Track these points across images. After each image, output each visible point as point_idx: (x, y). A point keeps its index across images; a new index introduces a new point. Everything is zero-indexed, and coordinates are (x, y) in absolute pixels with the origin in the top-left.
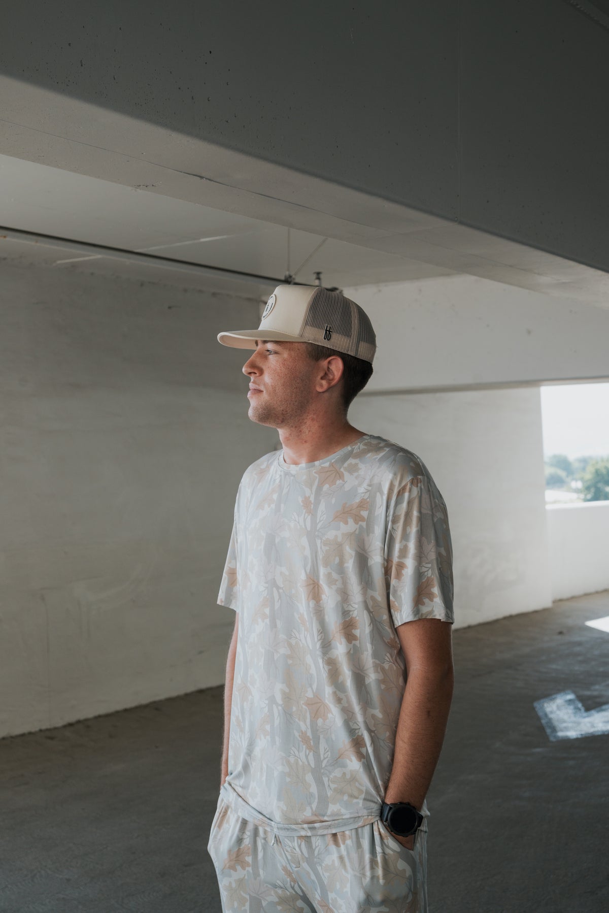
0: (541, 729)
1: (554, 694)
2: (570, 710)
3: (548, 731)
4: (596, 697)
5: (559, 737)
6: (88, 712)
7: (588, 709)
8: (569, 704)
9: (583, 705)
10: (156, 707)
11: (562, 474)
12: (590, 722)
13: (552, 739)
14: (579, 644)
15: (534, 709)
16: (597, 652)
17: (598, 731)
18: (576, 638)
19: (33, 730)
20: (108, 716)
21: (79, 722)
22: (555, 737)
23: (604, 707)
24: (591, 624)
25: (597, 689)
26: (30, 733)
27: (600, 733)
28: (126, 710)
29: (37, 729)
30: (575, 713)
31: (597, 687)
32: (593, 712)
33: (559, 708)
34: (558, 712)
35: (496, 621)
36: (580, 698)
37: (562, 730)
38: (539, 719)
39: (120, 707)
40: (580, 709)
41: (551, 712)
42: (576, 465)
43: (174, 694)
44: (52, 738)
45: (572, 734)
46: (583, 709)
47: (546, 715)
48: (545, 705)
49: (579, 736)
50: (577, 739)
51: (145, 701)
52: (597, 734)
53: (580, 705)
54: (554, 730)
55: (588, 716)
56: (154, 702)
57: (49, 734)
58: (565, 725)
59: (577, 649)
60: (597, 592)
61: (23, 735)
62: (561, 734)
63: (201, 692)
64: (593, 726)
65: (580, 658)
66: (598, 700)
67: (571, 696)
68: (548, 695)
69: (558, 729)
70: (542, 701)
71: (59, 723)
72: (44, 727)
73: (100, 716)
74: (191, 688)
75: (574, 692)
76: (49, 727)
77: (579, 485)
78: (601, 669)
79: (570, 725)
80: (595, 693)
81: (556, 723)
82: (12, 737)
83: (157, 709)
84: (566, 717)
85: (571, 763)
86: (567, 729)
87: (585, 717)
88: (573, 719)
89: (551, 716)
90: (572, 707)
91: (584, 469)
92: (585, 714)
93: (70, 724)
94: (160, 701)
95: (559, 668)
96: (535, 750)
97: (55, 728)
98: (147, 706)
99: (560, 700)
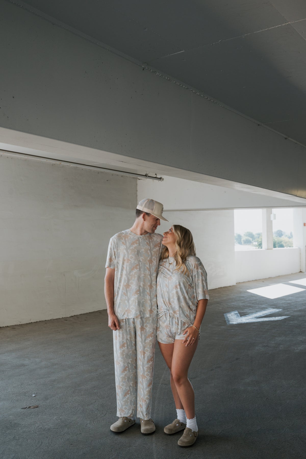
0: (225, 321)
1: (232, 311)
2: (236, 316)
3: (227, 322)
4: (245, 313)
5: (230, 323)
7: (241, 316)
8: (235, 315)
9: (240, 315)
11: (251, 239)
12: (241, 320)
13: (228, 324)
14: (243, 297)
15: (224, 315)
16: (248, 300)
18: (242, 295)
19: (60, 318)
20: (84, 314)
21: (75, 316)
22: (229, 323)
23: (246, 316)
24: (248, 291)
25: (245, 311)
27: (243, 323)
28: (90, 313)
29: (62, 317)
30: (237, 317)
31: (246, 310)
32: (243, 317)
33: (232, 315)
34: (231, 317)
36: (240, 313)
37: (231, 322)
38: (225, 318)
40: (239, 316)
42: (256, 236)
44: (66, 320)
45: (235, 323)
46: (240, 316)
47: (227, 317)
48: (228, 314)
49: (237, 323)
50: (236, 324)
51: (96, 310)
52: (242, 323)
53: (239, 315)
54: (229, 321)
56: (99, 311)
57: (65, 319)
58: (233, 320)
60: (253, 281)
61: (57, 319)
64: (242, 321)
65: (242, 301)
66: (245, 314)
67: (237, 312)
68: (229, 312)
69: (230, 321)
70: (227, 313)
72: (63, 317)
73: (81, 314)
75: (238, 311)
76: (65, 317)
77: (256, 243)
78: (249, 305)
79: (234, 320)
80: (245, 312)
81: (230, 320)
82: (53, 319)
83: (100, 313)
84: (233, 318)
85: (233, 330)
87: (240, 318)
88: (236, 319)
89: (229, 318)
90: (236, 315)
91: (259, 237)
92: (240, 317)
93: (72, 316)
94: (101, 310)
95: (235, 304)
96: (221, 327)
97: (67, 317)
98: (97, 312)
99: (233, 313)
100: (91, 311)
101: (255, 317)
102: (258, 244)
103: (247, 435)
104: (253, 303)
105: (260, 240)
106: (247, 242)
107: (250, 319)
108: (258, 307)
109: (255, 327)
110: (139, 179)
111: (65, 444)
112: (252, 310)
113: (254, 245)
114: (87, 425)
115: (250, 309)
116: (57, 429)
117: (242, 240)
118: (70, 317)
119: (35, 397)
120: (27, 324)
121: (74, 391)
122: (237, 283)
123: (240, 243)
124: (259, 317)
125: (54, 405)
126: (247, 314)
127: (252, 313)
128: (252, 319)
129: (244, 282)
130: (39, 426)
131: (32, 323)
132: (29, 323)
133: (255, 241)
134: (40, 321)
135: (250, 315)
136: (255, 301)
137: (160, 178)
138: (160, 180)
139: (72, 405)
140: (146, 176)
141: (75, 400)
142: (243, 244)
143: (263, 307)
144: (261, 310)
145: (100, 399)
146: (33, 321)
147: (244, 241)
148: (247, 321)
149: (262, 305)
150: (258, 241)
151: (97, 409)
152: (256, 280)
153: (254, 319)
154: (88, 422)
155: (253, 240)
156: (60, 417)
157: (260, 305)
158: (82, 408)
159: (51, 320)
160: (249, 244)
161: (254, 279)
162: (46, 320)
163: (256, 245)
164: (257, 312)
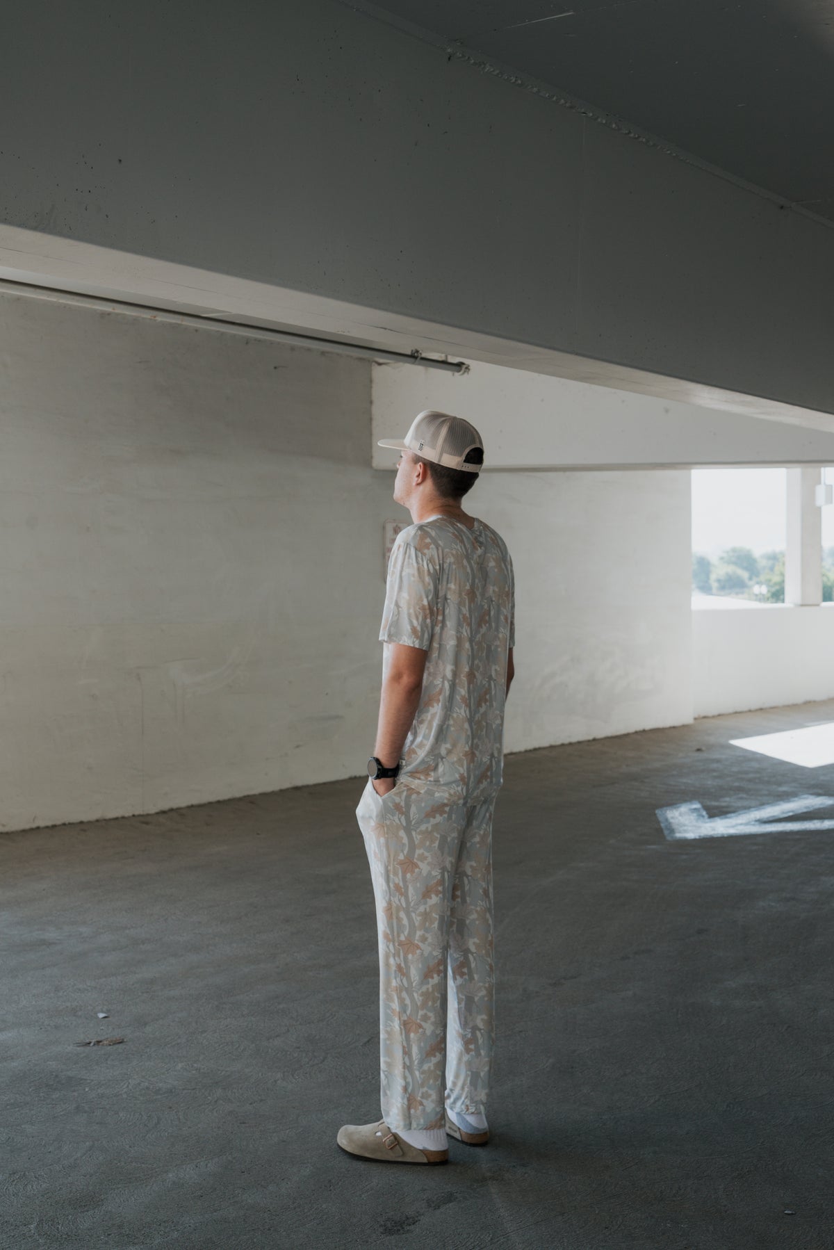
0: (659, 831)
1: (679, 803)
2: (694, 816)
3: (666, 832)
4: (723, 807)
5: (676, 837)
6: (181, 801)
7: (712, 816)
8: (693, 812)
9: (707, 813)
10: (250, 800)
12: (711, 827)
13: (668, 838)
14: (718, 761)
15: (655, 814)
16: (735, 770)
17: (717, 834)
18: (716, 756)
19: (126, 815)
20: (201, 806)
21: (171, 810)
22: (672, 838)
23: (729, 815)
24: (735, 743)
25: (725, 801)
26: (123, 818)
27: (719, 836)
28: (219, 802)
29: (131, 814)
30: (697, 820)
31: (727, 799)
32: (716, 819)
33: (681, 814)
34: (680, 818)
35: (627, 735)
36: (706, 808)
37: (680, 832)
38: (658, 822)
39: (213, 798)
40: (703, 816)
41: (672, 818)
42: (762, 562)
43: (269, 789)
44: (147, 823)
45: (691, 835)
46: (706, 816)
47: (667, 820)
48: (668, 812)
49: (697, 837)
50: (694, 840)
51: (238, 794)
52: (715, 836)
53: (704, 813)
54: (672, 831)
55: (711, 822)
56: (248, 796)
57: (144, 820)
58: (685, 828)
59: (715, 766)
61: (117, 819)
62: (678, 835)
63: (297, 789)
64: (714, 830)
65: (715, 774)
66: (725, 810)
67: (697, 805)
68: (672, 804)
69: (676, 831)
70: (665, 808)
71: (153, 810)
72: (137, 813)
73: (192, 806)
74: (286, 785)
75: (701, 803)
76: (142, 813)
78: (736, 785)
79: (690, 828)
80: (723, 804)
81: (675, 826)
82: (105, 820)
83: (252, 803)
84: (687, 822)
85: (684, 857)
86: (685, 831)
87: (707, 823)
88: (694, 823)
89: (671, 821)
90: (695, 814)
92: (708, 820)
93: (163, 812)
94: (254, 795)
95: (689, 781)
96: (649, 847)
97: (148, 815)
98: (240, 799)
99: (684, 808)
100: (221, 798)
101: (756, 821)
102: (769, 591)
103: (731, 1106)
104: (750, 780)
105: (776, 579)
106: (732, 585)
107: (741, 824)
108: (766, 792)
109: (755, 848)
110: (380, 364)
111: (225, 1122)
112: (746, 799)
113: (756, 595)
114: (276, 1081)
115: (741, 798)
116: (194, 1089)
117: (713, 577)
118: (157, 813)
119: (106, 1019)
120: (24, 831)
121: (217, 1006)
122: (696, 716)
123: (705, 588)
124: (771, 819)
125: (170, 1038)
126: (729, 810)
127: (747, 808)
128: (747, 824)
129: (719, 715)
130: (139, 1084)
131: (38, 828)
132: (32, 830)
133: (758, 583)
134: (64, 824)
135: (740, 814)
136: (758, 775)
137: (460, 365)
138: (459, 371)
139: (221, 1037)
140: (414, 357)
141: (227, 1026)
142: (714, 591)
143: (784, 792)
144: (778, 801)
145: (301, 1024)
146: (42, 824)
147: (719, 581)
148: (732, 831)
149: (780, 784)
150: (770, 580)
151: (299, 1048)
152: (761, 709)
153: (754, 825)
154: (279, 1075)
155: (750, 579)
156: (195, 1065)
157: (774, 787)
158: (254, 1045)
159: (97, 821)
160: (737, 594)
161: (753, 707)
162: (82, 823)
163: (763, 595)
164: (762, 805)
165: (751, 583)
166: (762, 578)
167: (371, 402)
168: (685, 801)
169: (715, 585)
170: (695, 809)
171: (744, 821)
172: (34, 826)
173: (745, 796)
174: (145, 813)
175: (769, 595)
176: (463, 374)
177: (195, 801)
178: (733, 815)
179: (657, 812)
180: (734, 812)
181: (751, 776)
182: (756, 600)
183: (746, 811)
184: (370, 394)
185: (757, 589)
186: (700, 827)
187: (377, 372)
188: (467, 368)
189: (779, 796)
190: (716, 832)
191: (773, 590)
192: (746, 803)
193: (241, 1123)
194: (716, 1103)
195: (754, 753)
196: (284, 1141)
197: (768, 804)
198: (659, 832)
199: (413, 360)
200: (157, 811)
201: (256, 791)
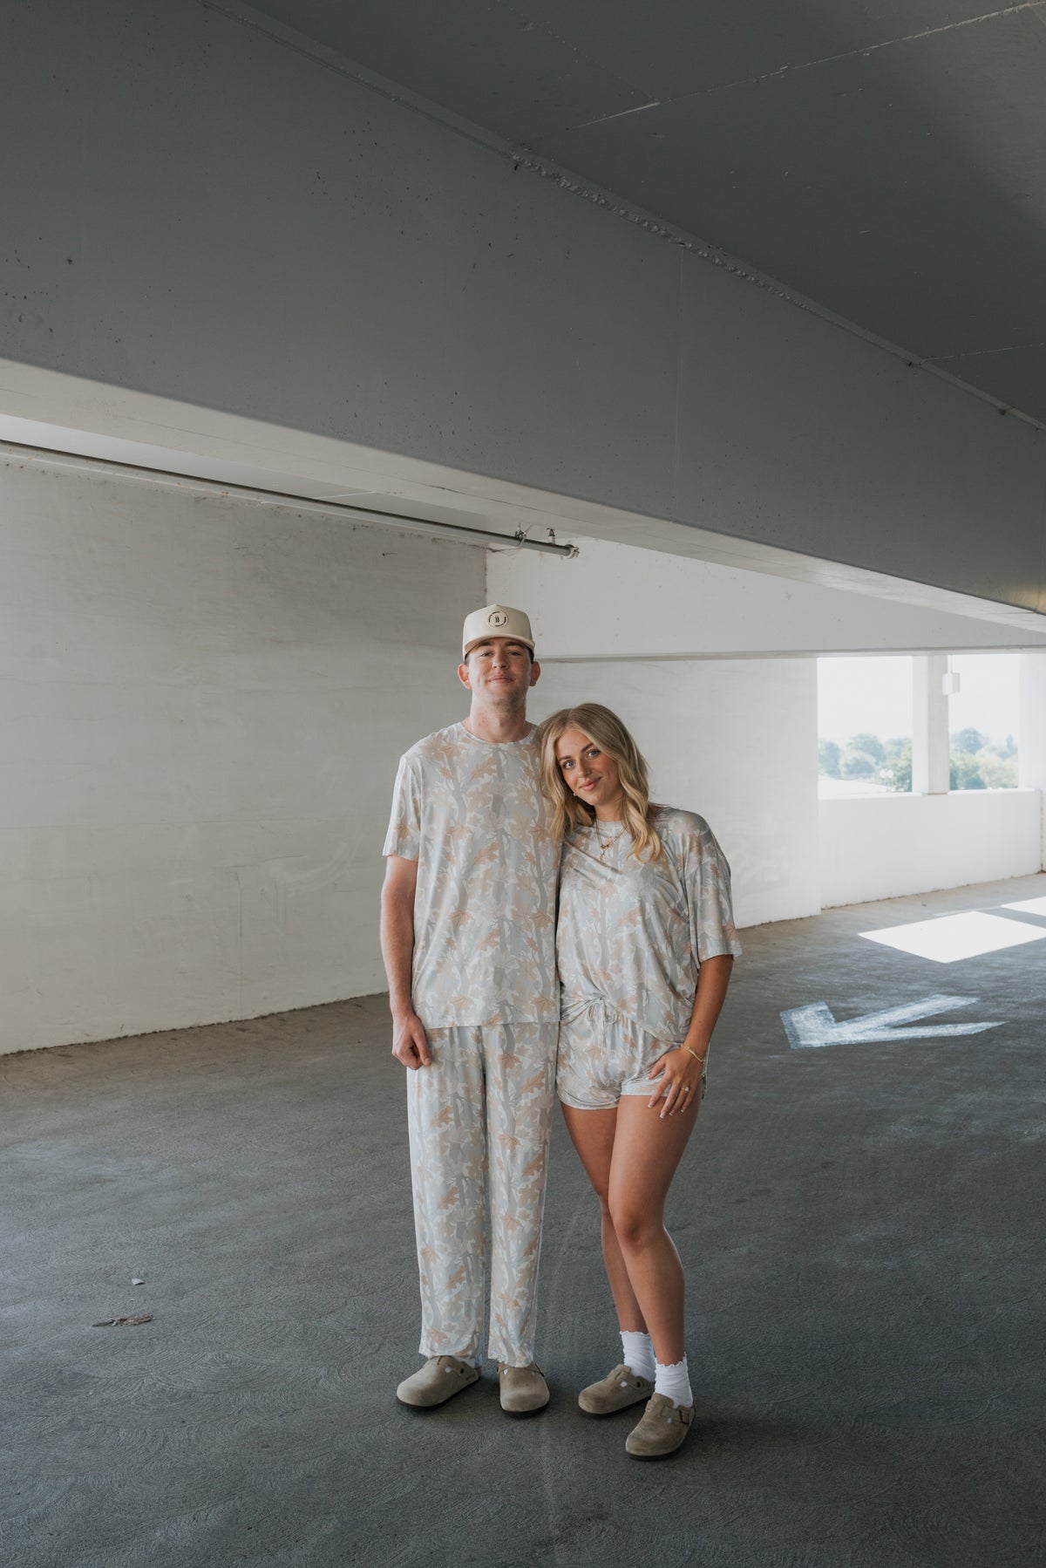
0: (784, 1037)
1: (806, 1005)
2: (820, 1020)
3: (790, 1039)
4: (851, 1009)
5: (801, 1045)
6: (284, 1006)
7: (839, 1020)
8: (819, 1015)
9: (834, 1017)
10: (354, 1003)
11: (870, 759)
12: (838, 1033)
13: (793, 1047)
14: (845, 956)
15: (779, 1018)
16: (864, 965)
17: (845, 1041)
18: (844, 950)
19: (223, 1021)
20: (303, 1010)
21: (272, 1015)
22: (796, 1045)
23: (857, 1019)
24: (863, 935)
25: (853, 1002)
26: (219, 1024)
27: (847, 1043)
28: (323, 1005)
29: (227, 1021)
30: (823, 1025)
31: (855, 999)
32: (844, 1023)
33: (806, 1018)
34: (806, 1022)
35: (753, 928)
36: (833, 1010)
37: (804, 1039)
38: (782, 1027)
39: (317, 1002)
40: (830, 1020)
41: (797, 1022)
42: (889, 748)
44: (244, 1030)
45: (816, 1043)
46: (833, 1020)
47: (791, 1024)
48: (793, 1015)
49: (824, 1045)
50: (821, 1048)
51: (343, 997)
52: (843, 1043)
53: (831, 1016)
54: (797, 1038)
55: (838, 1027)
56: (355, 998)
57: (241, 1026)
58: (811, 1034)
59: (842, 961)
60: (878, 901)
61: (212, 1025)
62: (803, 1043)
64: (840, 1036)
65: (843, 970)
66: (852, 1012)
67: (824, 1007)
68: (797, 1006)
69: (801, 1038)
70: (790, 1011)
71: (251, 1016)
72: (234, 1019)
73: (295, 1010)
75: (827, 1004)
76: (240, 1019)
78: (865, 982)
79: (816, 1034)
80: (852, 1006)
81: (800, 1032)
82: (199, 1027)
83: (358, 1005)
84: (812, 1028)
85: (809, 1069)
86: (811, 1038)
87: (833, 1028)
88: (821, 1028)
89: (797, 1025)
90: (822, 1018)
91: (898, 754)
92: (835, 1025)
93: (263, 1017)
94: (362, 997)
95: (816, 979)
96: (771, 1057)
97: (246, 1020)
98: (346, 1002)
99: (810, 1010)
101: (885, 1025)
102: (895, 775)
103: (861, 1419)
104: (878, 978)
105: (902, 763)
106: (859, 770)
107: (870, 1029)
108: (897, 991)
109: (884, 1058)
110: (494, 551)
111: (244, 1445)
112: (875, 999)
113: (883, 779)
114: (317, 1380)
115: (870, 998)
116: (217, 1393)
117: (842, 762)
118: (256, 1019)
119: (141, 1286)
120: (110, 1040)
121: (271, 1268)
122: (823, 907)
123: (834, 773)
124: (902, 1023)
125: (206, 1315)
126: (858, 1012)
127: (876, 1010)
128: (876, 1029)
129: (847, 905)
130: (155, 1384)
131: (126, 1037)
132: (119, 1039)
133: (884, 768)
134: (155, 1033)
135: (869, 1017)
136: (887, 972)
137: (568, 548)
138: (568, 555)
139: (266, 1314)
140: (518, 538)
141: (276, 1297)
142: (843, 775)
143: (914, 991)
144: (908, 1001)
145: (361, 1295)
146: (130, 1033)
147: (847, 765)
148: (860, 1038)
149: (909, 982)
150: (896, 765)
151: (352, 1330)
152: (889, 899)
153: (883, 1030)
154: (323, 1371)
155: (877, 764)
156: (227, 1355)
157: (905, 985)
158: (301, 1326)
159: (191, 1028)
160: (864, 778)
161: (881, 898)
162: (174, 1030)
163: (890, 779)
164: (891, 1006)
165: (878, 767)
166: (888, 763)
167: (486, 590)
168: (811, 1002)
169: (843, 769)
170: (821, 1011)
171: (873, 1026)
172: (122, 1035)
173: (874, 995)
174: (243, 1019)
175: (895, 779)
176: (571, 558)
177: (298, 1006)
178: (861, 1018)
179: (781, 1015)
180: (862, 1015)
181: (880, 972)
182: (883, 784)
183: (876, 1014)
184: (484, 582)
185: (884, 774)
186: (827, 1033)
187: (491, 557)
188: (575, 551)
189: (908, 995)
190: (843, 1039)
191: (899, 774)
192: (875, 1004)
193: (263, 1447)
194: (842, 1415)
195: (883, 946)
196: (310, 1477)
197: (898, 1005)
198: (782, 1039)
199: (517, 542)
200: (257, 1016)
201: (364, 994)
